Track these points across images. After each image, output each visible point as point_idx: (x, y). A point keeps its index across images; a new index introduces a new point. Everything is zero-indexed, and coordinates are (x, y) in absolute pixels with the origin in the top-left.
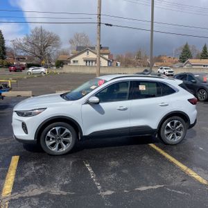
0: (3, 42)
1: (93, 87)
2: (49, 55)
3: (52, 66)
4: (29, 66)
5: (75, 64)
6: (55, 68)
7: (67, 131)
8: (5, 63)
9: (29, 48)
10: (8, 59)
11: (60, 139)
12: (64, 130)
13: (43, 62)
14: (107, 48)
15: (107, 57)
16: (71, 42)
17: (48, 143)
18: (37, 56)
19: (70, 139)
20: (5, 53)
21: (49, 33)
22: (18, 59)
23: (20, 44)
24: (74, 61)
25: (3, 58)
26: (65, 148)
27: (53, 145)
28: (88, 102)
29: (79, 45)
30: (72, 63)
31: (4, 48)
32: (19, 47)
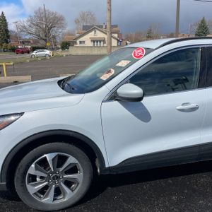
0: (6, 25)
1: (123, 63)
2: (54, 37)
3: (58, 49)
4: (34, 49)
5: (82, 45)
6: (60, 50)
7: (72, 160)
8: (9, 47)
9: (33, 30)
10: (13, 43)
11: (58, 178)
12: (66, 158)
13: (48, 44)
14: (116, 26)
15: (116, 35)
16: (77, 22)
17: (32, 189)
18: (41, 39)
19: (79, 176)
20: (8, 37)
21: (53, 13)
22: (23, 43)
23: (24, 27)
24: (80, 42)
25: (7, 42)
26: (69, 196)
27: (43, 191)
28: (114, 96)
29: (85, 24)
30: (78, 45)
31: (7, 31)
32: (23, 29)
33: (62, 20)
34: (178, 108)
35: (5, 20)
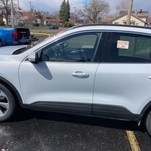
15: (145, 20)
16: (118, 8)
20: (69, 17)
21: (102, 2)
22: (79, 22)
24: (115, 23)
25: (68, 21)
31: (69, 13)
32: (80, 12)
33: (108, 6)
34: (72, 74)
35: (69, 6)
